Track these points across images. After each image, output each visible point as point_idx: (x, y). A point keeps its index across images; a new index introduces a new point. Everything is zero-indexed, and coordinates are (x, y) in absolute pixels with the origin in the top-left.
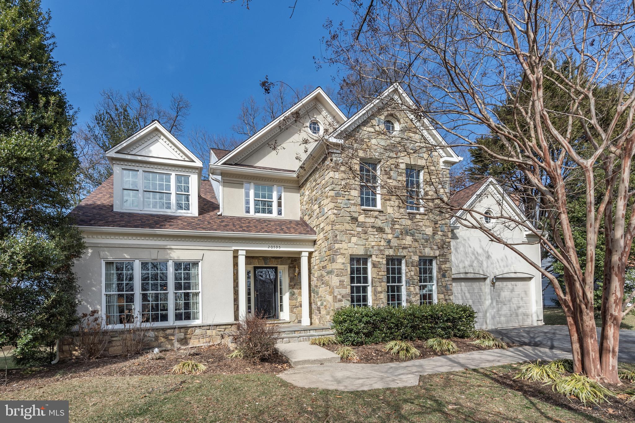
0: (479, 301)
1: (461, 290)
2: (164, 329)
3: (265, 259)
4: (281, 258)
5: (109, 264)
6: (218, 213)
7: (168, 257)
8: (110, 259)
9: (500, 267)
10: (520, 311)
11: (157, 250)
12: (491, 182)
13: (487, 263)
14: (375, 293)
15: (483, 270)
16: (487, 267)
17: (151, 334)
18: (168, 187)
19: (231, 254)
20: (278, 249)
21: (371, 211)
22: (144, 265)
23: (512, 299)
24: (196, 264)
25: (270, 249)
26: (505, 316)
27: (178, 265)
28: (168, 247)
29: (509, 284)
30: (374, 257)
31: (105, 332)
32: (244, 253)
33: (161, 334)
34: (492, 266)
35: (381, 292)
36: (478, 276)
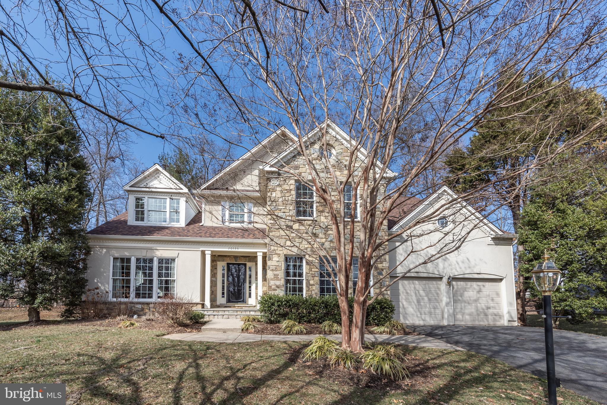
0: (435, 299)
1: (415, 288)
2: (148, 304)
3: (236, 257)
4: (249, 257)
5: (115, 259)
6: (201, 224)
7: (154, 255)
8: (117, 255)
9: (461, 268)
10: (491, 311)
11: (146, 250)
12: (445, 191)
13: (444, 264)
14: (308, 285)
15: (438, 271)
16: (444, 268)
17: (139, 306)
18: (165, 207)
19: (199, 253)
20: (237, 250)
21: (305, 220)
22: (138, 260)
23: (478, 299)
24: (173, 260)
25: (230, 250)
26: (470, 314)
27: (161, 261)
28: (155, 248)
29: (475, 284)
30: (307, 257)
31: (111, 303)
32: (210, 252)
33: (145, 307)
34: (450, 267)
35: (313, 285)
36: (434, 276)
